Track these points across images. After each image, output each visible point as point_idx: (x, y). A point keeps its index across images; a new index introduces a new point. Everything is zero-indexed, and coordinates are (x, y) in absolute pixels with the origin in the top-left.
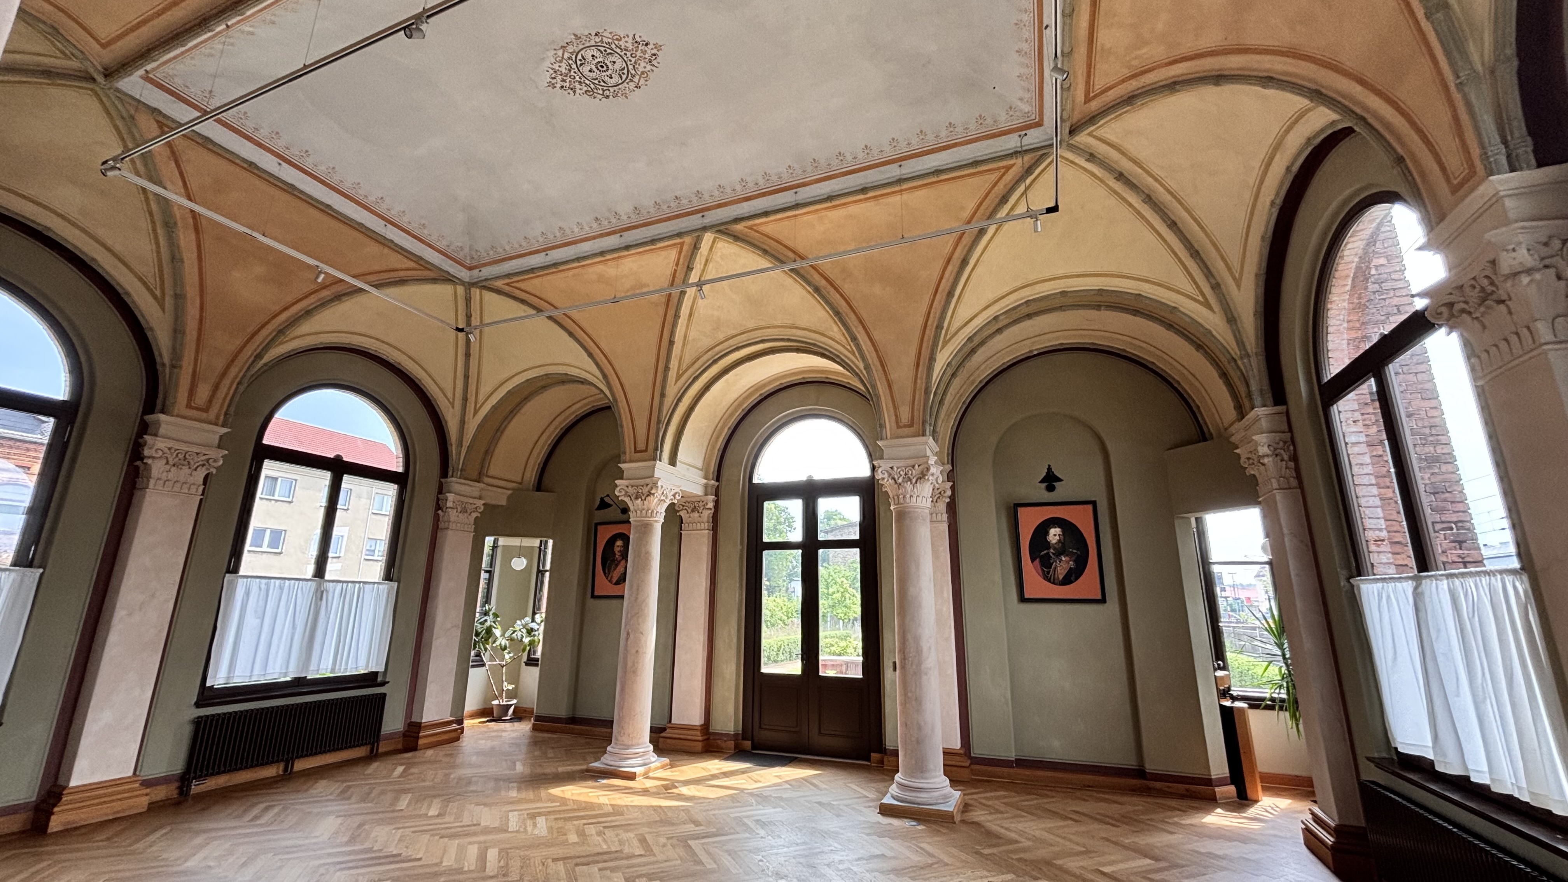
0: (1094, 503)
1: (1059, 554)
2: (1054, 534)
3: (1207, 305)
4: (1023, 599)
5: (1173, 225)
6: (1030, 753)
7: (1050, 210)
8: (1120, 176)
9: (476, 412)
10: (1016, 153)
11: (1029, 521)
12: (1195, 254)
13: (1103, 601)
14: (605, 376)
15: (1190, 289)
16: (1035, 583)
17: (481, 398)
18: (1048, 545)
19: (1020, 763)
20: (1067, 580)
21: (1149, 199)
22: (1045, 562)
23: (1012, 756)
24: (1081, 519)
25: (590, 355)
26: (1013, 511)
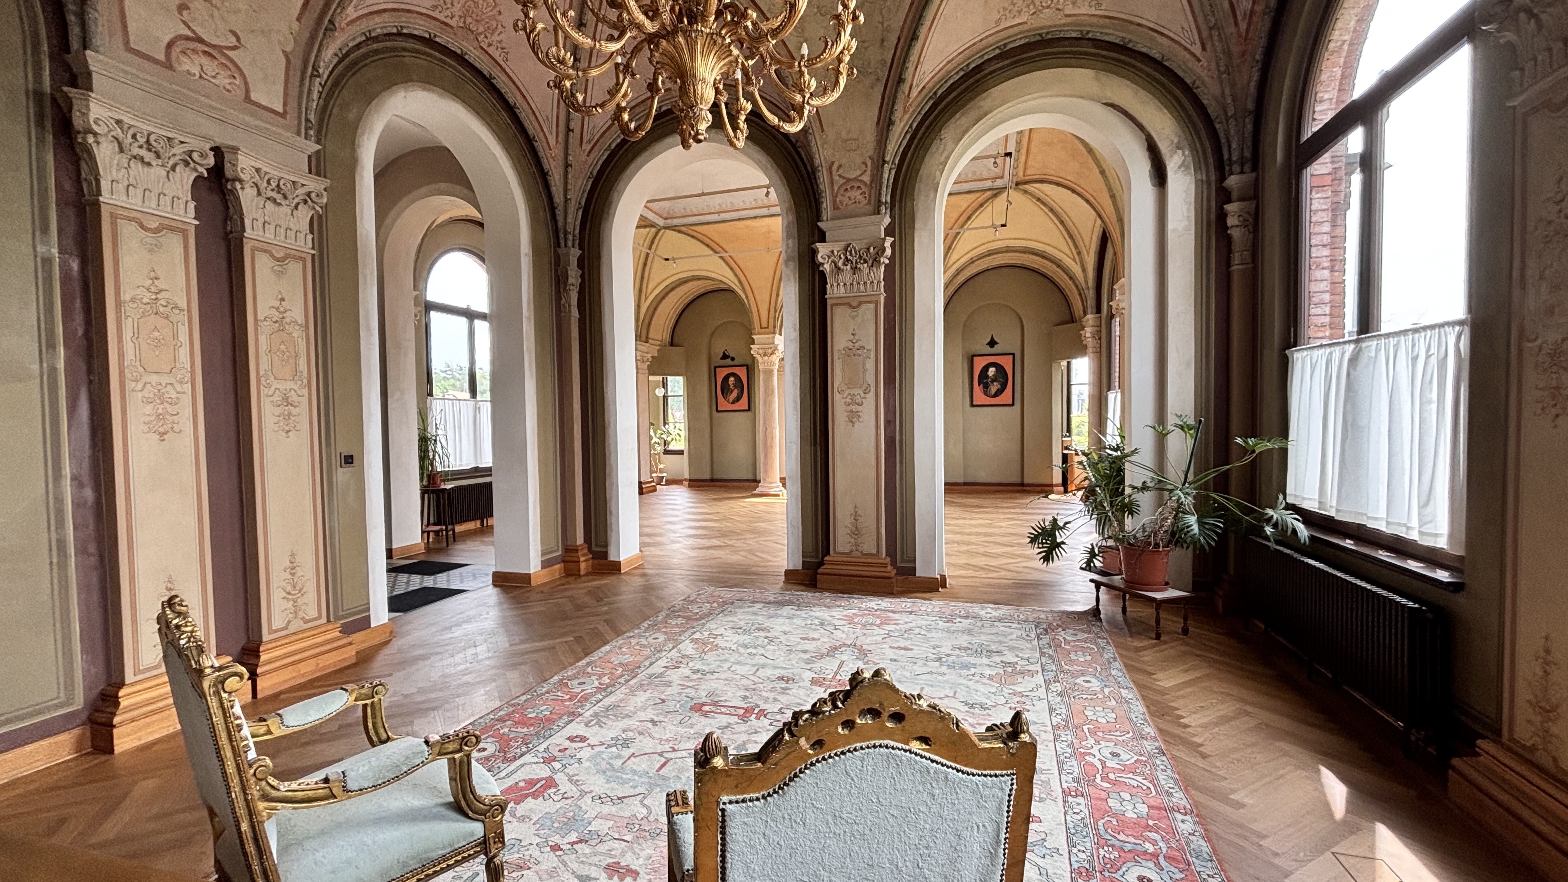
0: (1013, 354)
1: (993, 381)
2: (992, 371)
3: (1074, 260)
4: (972, 405)
5: (1062, 222)
6: (969, 480)
7: (1003, 227)
8: (1039, 200)
9: (646, 299)
10: (990, 189)
12: (1071, 237)
13: (1013, 405)
14: (740, 282)
15: (1069, 253)
16: (980, 396)
17: (649, 291)
18: (987, 377)
19: (965, 484)
20: (996, 395)
21: (1052, 210)
22: (986, 387)
23: (961, 481)
24: (1006, 362)
25: (731, 269)
26: (971, 359)
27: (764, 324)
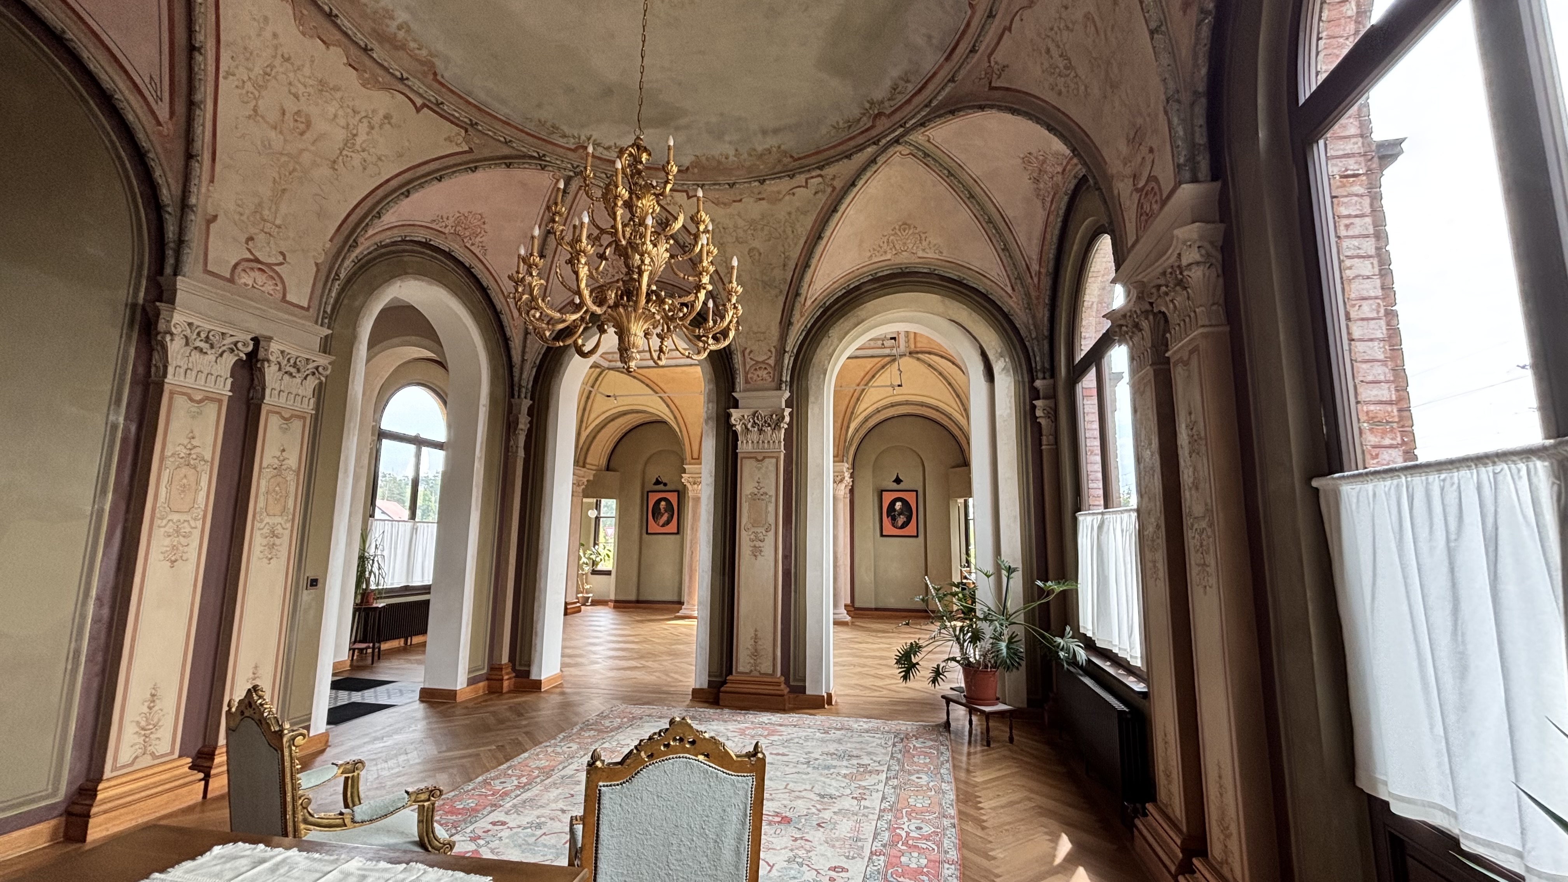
0: (917, 491)
1: (899, 514)
2: (898, 505)
3: (962, 415)
4: (882, 535)
5: (950, 384)
6: (881, 605)
7: (899, 386)
8: (930, 365)
9: (586, 428)
10: (889, 356)
11: (888, 498)
12: (958, 396)
13: (917, 536)
14: (675, 418)
15: (957, 408)
16: (888, 528)
17: (589, 422)
18: (895, 510)
19: (876, 609)
20: (903, 526)
21: (940, 374)
22: (894, 519)
23: (873, 606)
24: (910, 498)
25: (668, 406)
26: (881, 493)
27: (695, 455)
